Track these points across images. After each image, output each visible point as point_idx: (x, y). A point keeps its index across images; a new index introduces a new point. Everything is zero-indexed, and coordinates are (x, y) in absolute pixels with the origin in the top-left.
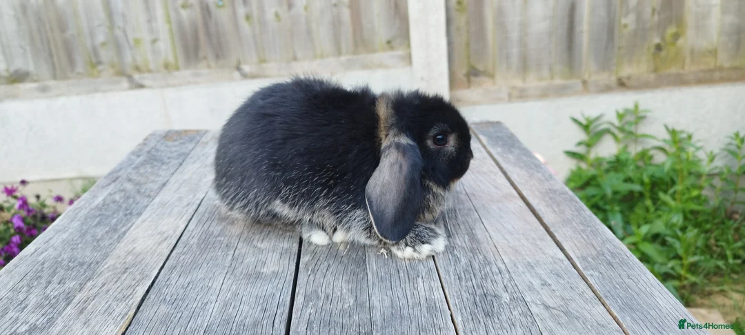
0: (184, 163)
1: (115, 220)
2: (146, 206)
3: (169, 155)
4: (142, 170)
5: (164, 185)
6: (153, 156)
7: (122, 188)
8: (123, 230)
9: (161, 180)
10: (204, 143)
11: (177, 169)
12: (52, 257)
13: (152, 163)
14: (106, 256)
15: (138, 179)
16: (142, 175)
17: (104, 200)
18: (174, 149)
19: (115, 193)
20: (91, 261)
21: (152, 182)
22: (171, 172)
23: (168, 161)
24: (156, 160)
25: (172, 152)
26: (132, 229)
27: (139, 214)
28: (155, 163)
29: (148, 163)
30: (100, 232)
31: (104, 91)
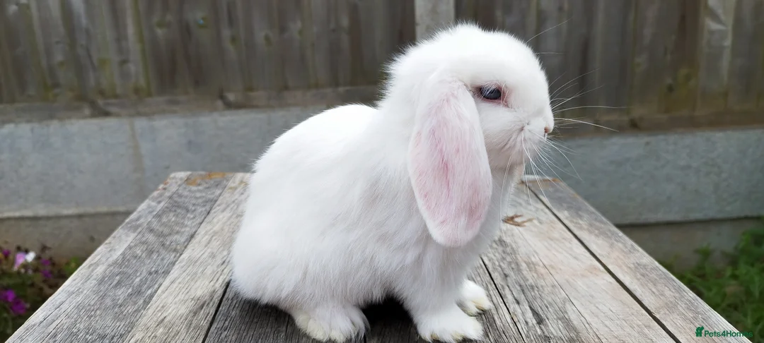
0: (213, 211)
1: (138, 280)
2: (173, 264)
3: (194, 201)
4: (164, 219)
5: (192, 236)
6: (176, 202)
7: (144, 239)
8: (149, 292)
9: (187, 231)
10: (231, 188)
11: (205, 218)
12: (65, 327)
13: (175, 211)
14: (132, 325)
15: (161, 229)
16: (164, 225)
17: (123, 254)
18: (198, 195)
19: (135, 246)
20: (113, 334)
21: (178, 232)
22: (198, 222)
23: (193, 208)
24: (179, 207)
25: (197, 198)
26: (159, 291)
27: (167, 273)
28: (179, 211)
29: (170, 211)
30: (122, 293)
31: (61, 119)
